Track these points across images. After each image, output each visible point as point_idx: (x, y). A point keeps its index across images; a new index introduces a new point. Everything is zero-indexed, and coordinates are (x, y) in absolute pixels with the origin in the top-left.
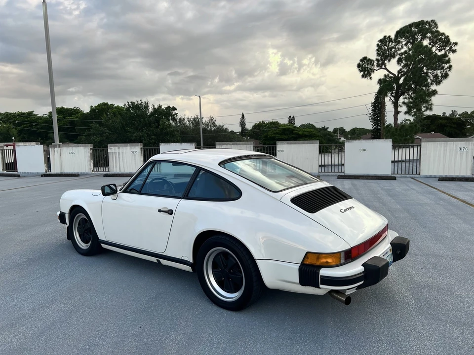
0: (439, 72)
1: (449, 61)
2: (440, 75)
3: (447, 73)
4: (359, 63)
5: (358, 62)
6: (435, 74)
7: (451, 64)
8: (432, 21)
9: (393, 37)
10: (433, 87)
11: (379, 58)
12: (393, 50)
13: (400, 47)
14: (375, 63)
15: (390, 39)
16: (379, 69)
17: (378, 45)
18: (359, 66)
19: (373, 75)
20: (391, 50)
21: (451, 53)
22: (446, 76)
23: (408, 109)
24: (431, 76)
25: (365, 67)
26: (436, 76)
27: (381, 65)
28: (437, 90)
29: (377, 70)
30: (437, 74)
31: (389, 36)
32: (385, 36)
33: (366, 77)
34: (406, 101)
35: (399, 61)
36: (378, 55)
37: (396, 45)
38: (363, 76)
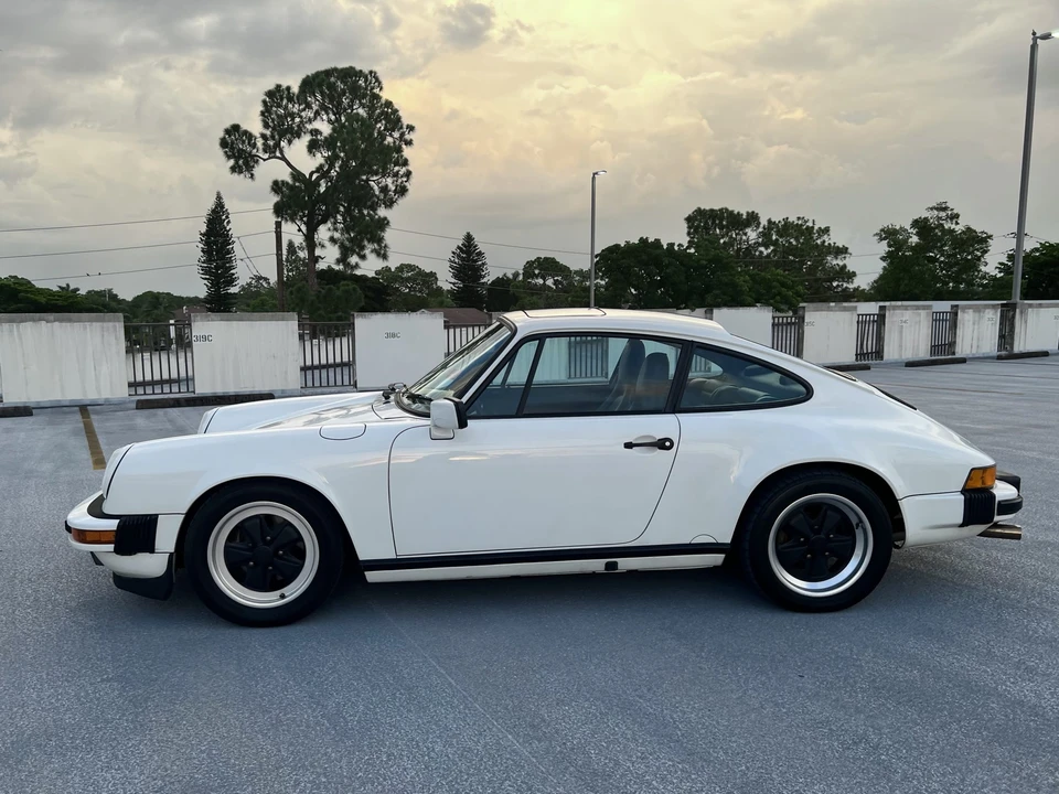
0: (389, 181)
1: (405, 163)
2: (393, 188)
3: (405, 187)
4: (224, 138)
5: (222, 134)
6: (383, 184)
7: (410, 168)
8: (371, 72)
9: (295, 89)
10: (382, 212)
11: (268, 132)
12: (297, 120)
13: (312, 115)
14: (260, 143)
15: (289, 93)
16: (270, 158)
17: (264, 102)
18: (224, 143)
19: (257, 171)
20: (293, 120)
21: (404, 146)
22: (402, 191)
23: (342, 253)
24: (376, 188)
25: (238, 150)
26: (384, 189)
27: (273, 150)
28: (389, 218)
29: (264, 160)
30: (387, 185)
31: (288, 88)
32: (279, 86)
33: (241, 172)
34: (337, 235)
35: (313, 147)
36: (266, 126)
37: (304, 110)
38: (233, 169)
